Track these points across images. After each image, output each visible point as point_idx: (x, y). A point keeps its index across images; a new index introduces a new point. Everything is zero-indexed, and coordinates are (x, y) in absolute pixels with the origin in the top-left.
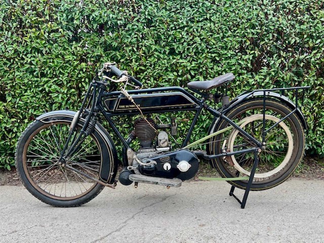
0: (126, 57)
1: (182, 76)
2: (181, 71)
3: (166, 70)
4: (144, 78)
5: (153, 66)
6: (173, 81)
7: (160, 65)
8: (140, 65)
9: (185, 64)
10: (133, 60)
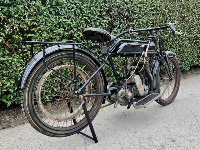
0: (19, 14)
1: (68, 31)
2: (67, 28)
3: (56, 26)
4: (38, 32)
5: (44, 23)
6: (62, 35)
7: (50, 22)
8: (33, 21)
9: (69, 23)
10: (27, 16)
